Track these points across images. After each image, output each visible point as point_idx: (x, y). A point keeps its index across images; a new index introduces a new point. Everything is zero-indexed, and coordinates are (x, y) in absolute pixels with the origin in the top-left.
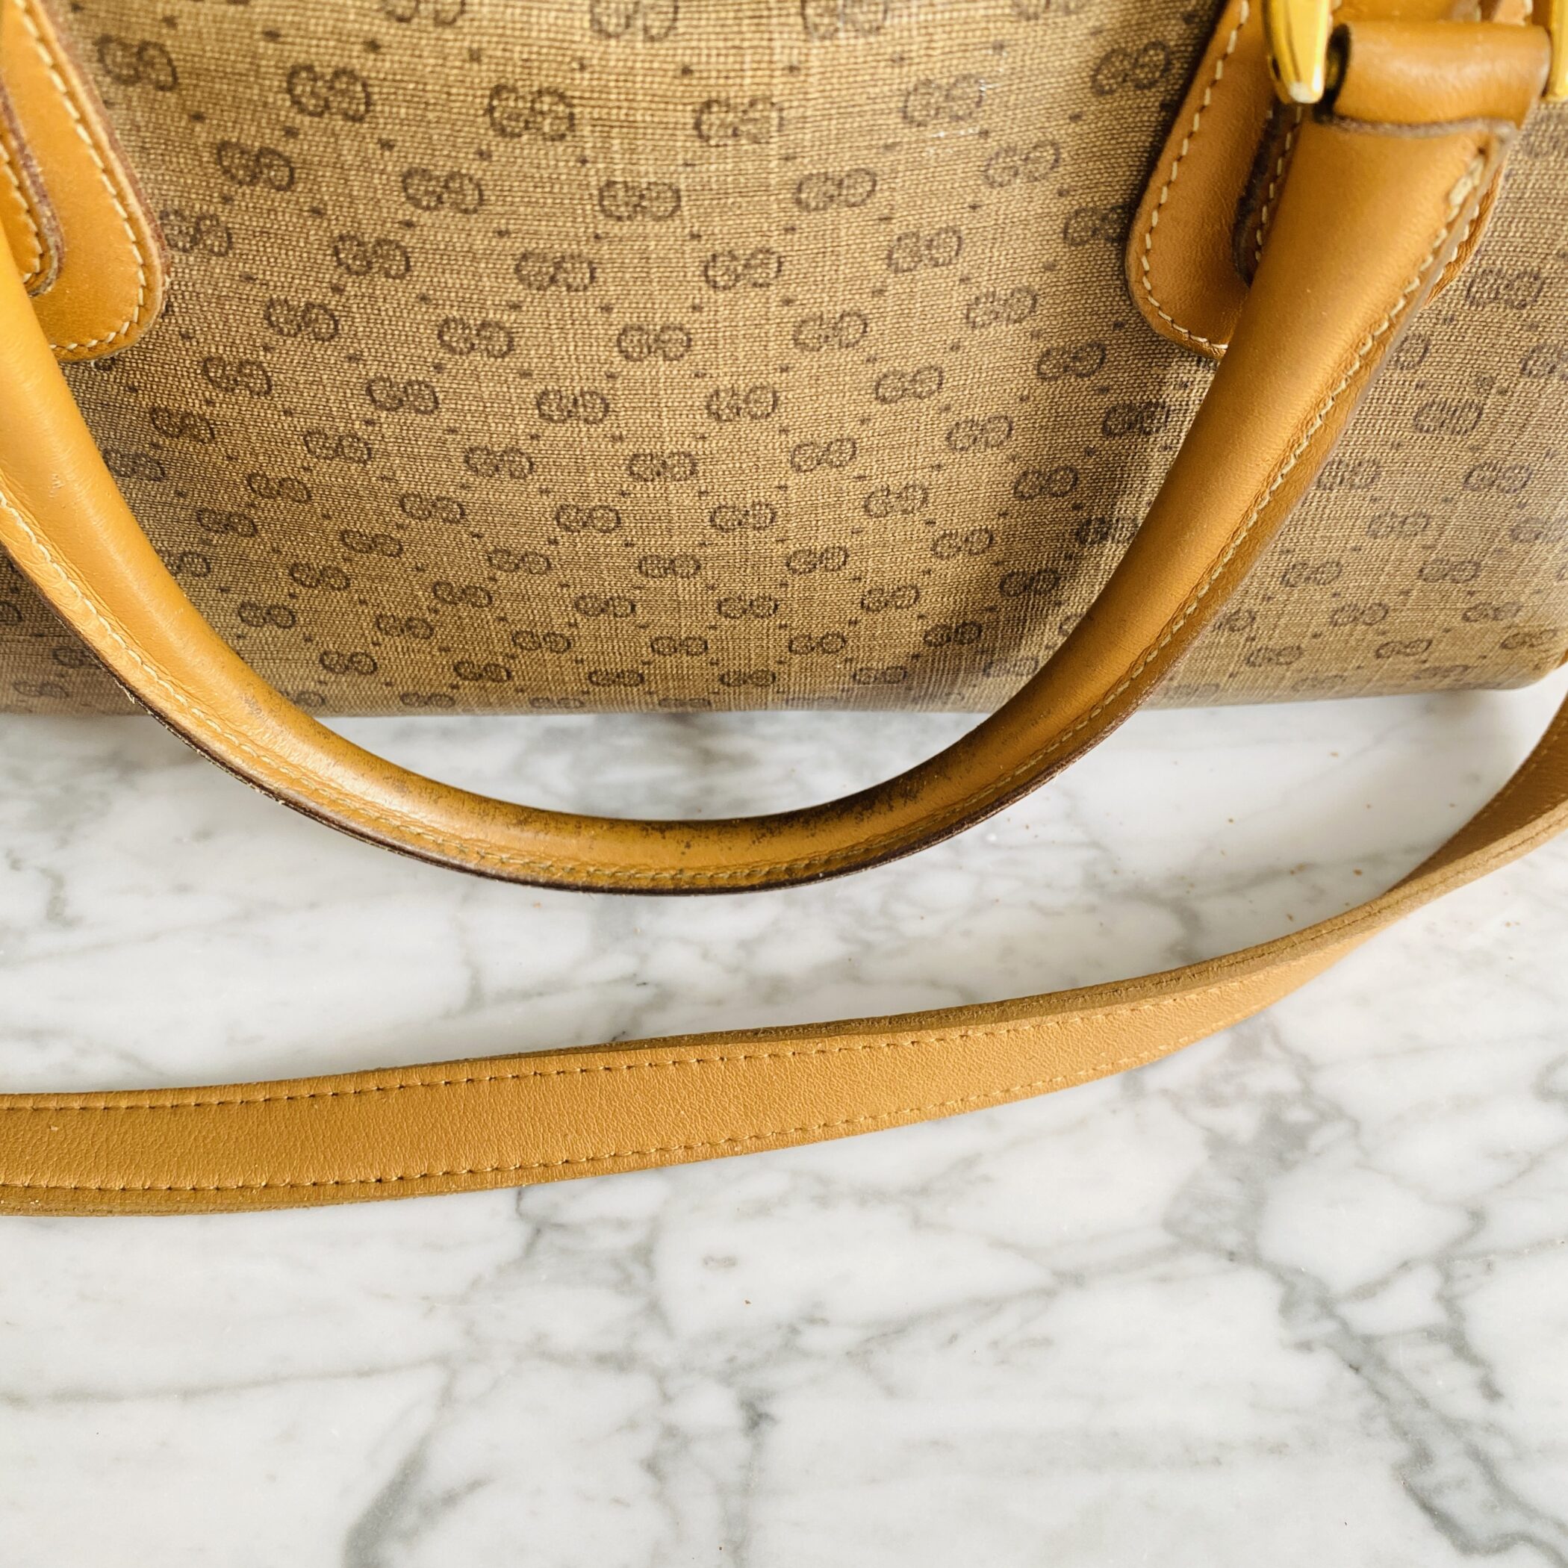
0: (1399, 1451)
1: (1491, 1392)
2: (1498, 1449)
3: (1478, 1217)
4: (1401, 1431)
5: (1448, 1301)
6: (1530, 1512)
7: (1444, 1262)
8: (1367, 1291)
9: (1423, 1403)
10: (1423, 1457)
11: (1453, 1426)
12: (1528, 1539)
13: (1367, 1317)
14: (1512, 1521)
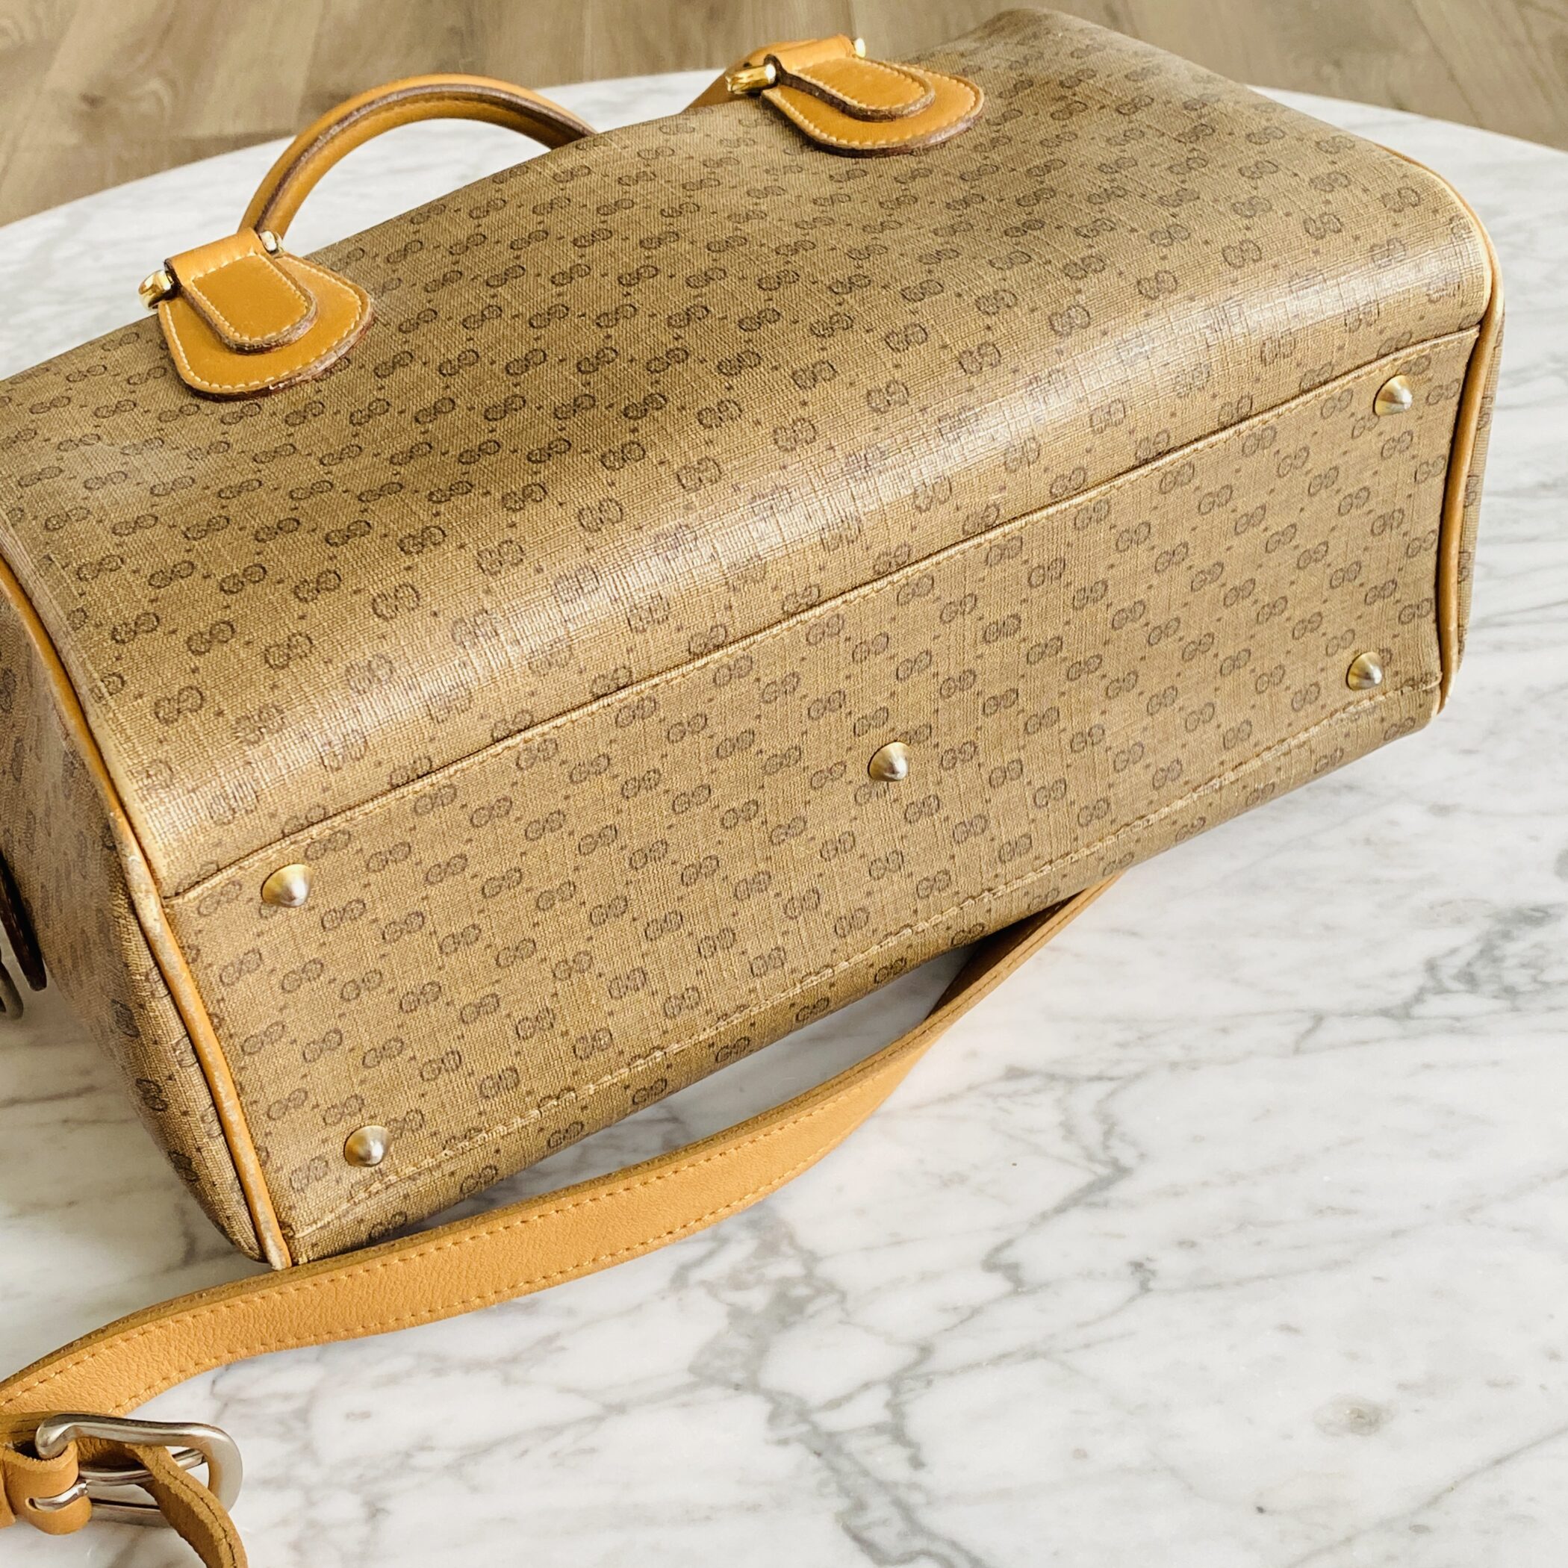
0: (841, 1504)
1: (917, 1463)
2: (916, 1498)
3: (925, 1351)
4: (844, 1491)
5: (895, 1407)
6: (932, 1536)
7: (896, 1383)
8: (835, 1404)
9: (865, 1473)
10: (860, 1507)
11: (883, 1485)
12: (927, 1554)
13: (830, 1421)
14: (919, 1543)
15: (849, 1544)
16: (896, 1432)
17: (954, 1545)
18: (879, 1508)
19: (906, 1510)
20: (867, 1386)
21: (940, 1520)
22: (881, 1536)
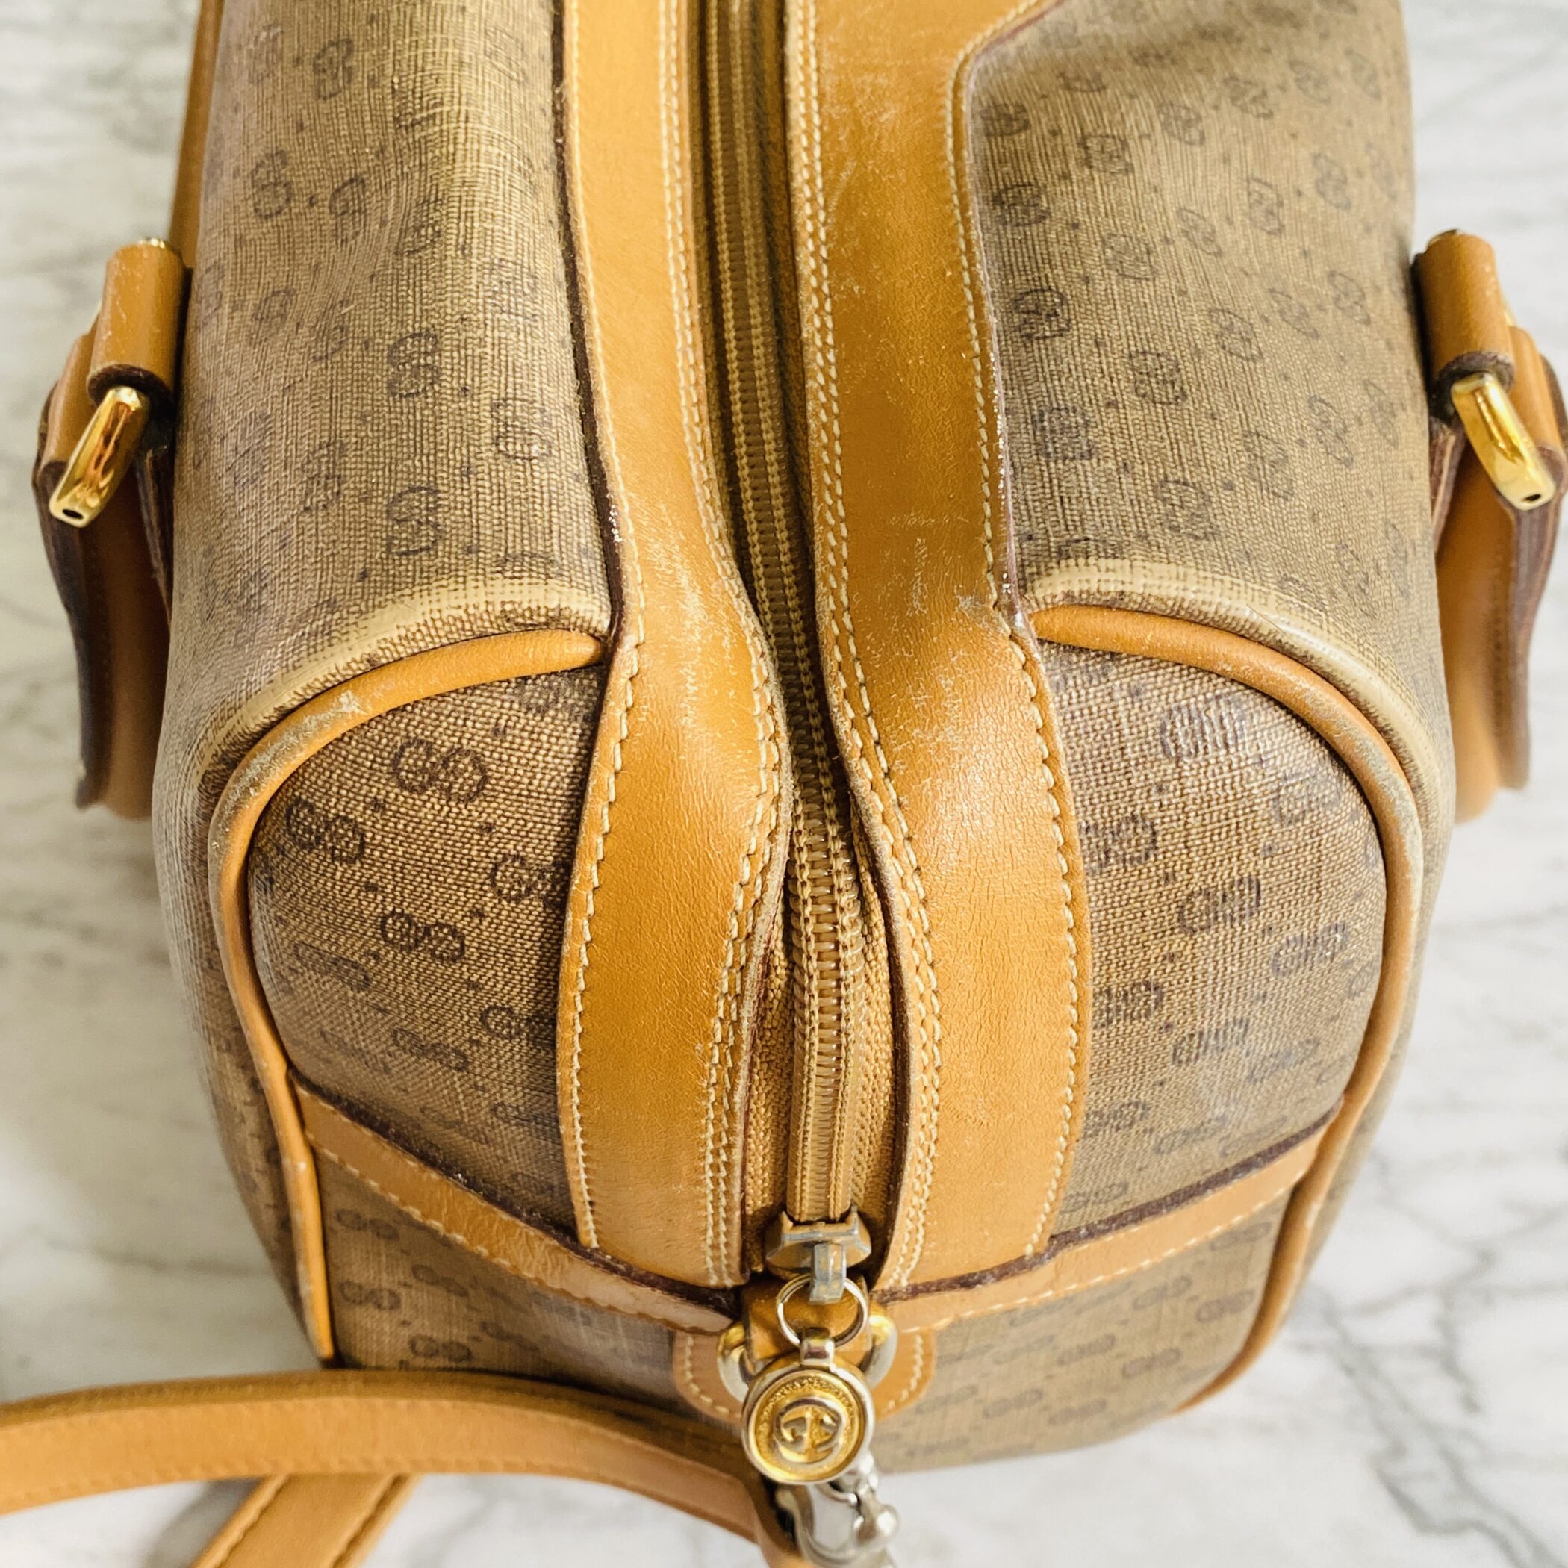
15: (1382, 1500)
16: (1448, 1362)
17: (1514, 1521)
18: (1422, 1458)
19: (1455, 1466)
20: (1411, 1292)
21: (1499, 1485)
22: (1424, 1494)
